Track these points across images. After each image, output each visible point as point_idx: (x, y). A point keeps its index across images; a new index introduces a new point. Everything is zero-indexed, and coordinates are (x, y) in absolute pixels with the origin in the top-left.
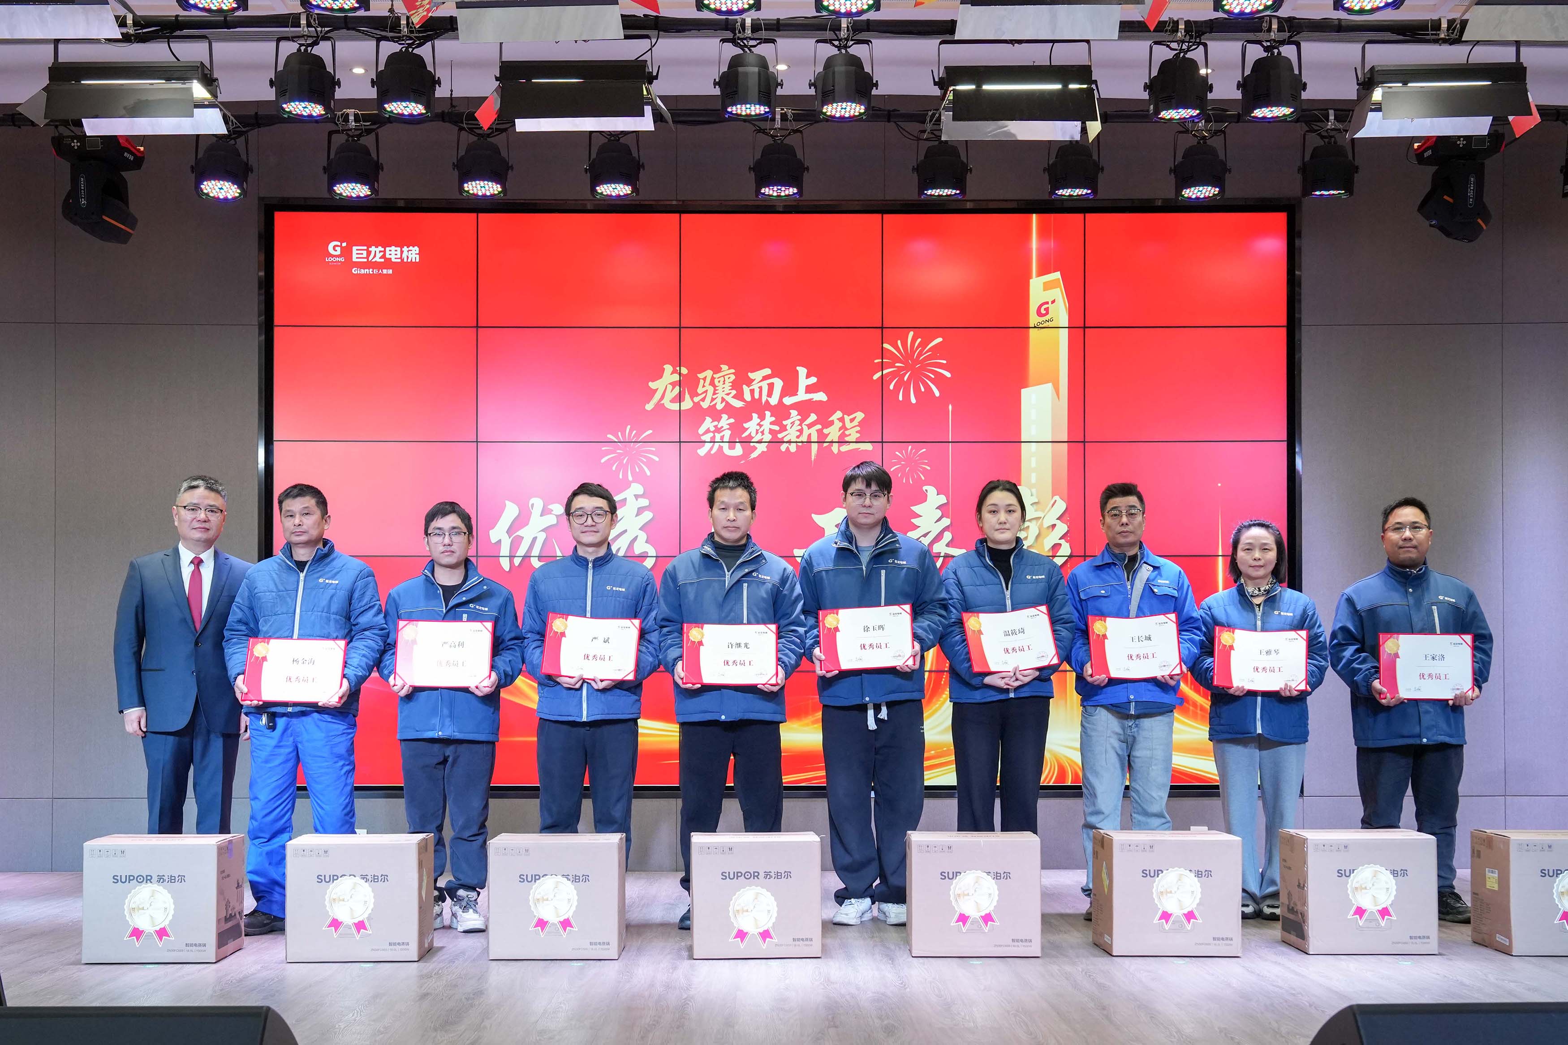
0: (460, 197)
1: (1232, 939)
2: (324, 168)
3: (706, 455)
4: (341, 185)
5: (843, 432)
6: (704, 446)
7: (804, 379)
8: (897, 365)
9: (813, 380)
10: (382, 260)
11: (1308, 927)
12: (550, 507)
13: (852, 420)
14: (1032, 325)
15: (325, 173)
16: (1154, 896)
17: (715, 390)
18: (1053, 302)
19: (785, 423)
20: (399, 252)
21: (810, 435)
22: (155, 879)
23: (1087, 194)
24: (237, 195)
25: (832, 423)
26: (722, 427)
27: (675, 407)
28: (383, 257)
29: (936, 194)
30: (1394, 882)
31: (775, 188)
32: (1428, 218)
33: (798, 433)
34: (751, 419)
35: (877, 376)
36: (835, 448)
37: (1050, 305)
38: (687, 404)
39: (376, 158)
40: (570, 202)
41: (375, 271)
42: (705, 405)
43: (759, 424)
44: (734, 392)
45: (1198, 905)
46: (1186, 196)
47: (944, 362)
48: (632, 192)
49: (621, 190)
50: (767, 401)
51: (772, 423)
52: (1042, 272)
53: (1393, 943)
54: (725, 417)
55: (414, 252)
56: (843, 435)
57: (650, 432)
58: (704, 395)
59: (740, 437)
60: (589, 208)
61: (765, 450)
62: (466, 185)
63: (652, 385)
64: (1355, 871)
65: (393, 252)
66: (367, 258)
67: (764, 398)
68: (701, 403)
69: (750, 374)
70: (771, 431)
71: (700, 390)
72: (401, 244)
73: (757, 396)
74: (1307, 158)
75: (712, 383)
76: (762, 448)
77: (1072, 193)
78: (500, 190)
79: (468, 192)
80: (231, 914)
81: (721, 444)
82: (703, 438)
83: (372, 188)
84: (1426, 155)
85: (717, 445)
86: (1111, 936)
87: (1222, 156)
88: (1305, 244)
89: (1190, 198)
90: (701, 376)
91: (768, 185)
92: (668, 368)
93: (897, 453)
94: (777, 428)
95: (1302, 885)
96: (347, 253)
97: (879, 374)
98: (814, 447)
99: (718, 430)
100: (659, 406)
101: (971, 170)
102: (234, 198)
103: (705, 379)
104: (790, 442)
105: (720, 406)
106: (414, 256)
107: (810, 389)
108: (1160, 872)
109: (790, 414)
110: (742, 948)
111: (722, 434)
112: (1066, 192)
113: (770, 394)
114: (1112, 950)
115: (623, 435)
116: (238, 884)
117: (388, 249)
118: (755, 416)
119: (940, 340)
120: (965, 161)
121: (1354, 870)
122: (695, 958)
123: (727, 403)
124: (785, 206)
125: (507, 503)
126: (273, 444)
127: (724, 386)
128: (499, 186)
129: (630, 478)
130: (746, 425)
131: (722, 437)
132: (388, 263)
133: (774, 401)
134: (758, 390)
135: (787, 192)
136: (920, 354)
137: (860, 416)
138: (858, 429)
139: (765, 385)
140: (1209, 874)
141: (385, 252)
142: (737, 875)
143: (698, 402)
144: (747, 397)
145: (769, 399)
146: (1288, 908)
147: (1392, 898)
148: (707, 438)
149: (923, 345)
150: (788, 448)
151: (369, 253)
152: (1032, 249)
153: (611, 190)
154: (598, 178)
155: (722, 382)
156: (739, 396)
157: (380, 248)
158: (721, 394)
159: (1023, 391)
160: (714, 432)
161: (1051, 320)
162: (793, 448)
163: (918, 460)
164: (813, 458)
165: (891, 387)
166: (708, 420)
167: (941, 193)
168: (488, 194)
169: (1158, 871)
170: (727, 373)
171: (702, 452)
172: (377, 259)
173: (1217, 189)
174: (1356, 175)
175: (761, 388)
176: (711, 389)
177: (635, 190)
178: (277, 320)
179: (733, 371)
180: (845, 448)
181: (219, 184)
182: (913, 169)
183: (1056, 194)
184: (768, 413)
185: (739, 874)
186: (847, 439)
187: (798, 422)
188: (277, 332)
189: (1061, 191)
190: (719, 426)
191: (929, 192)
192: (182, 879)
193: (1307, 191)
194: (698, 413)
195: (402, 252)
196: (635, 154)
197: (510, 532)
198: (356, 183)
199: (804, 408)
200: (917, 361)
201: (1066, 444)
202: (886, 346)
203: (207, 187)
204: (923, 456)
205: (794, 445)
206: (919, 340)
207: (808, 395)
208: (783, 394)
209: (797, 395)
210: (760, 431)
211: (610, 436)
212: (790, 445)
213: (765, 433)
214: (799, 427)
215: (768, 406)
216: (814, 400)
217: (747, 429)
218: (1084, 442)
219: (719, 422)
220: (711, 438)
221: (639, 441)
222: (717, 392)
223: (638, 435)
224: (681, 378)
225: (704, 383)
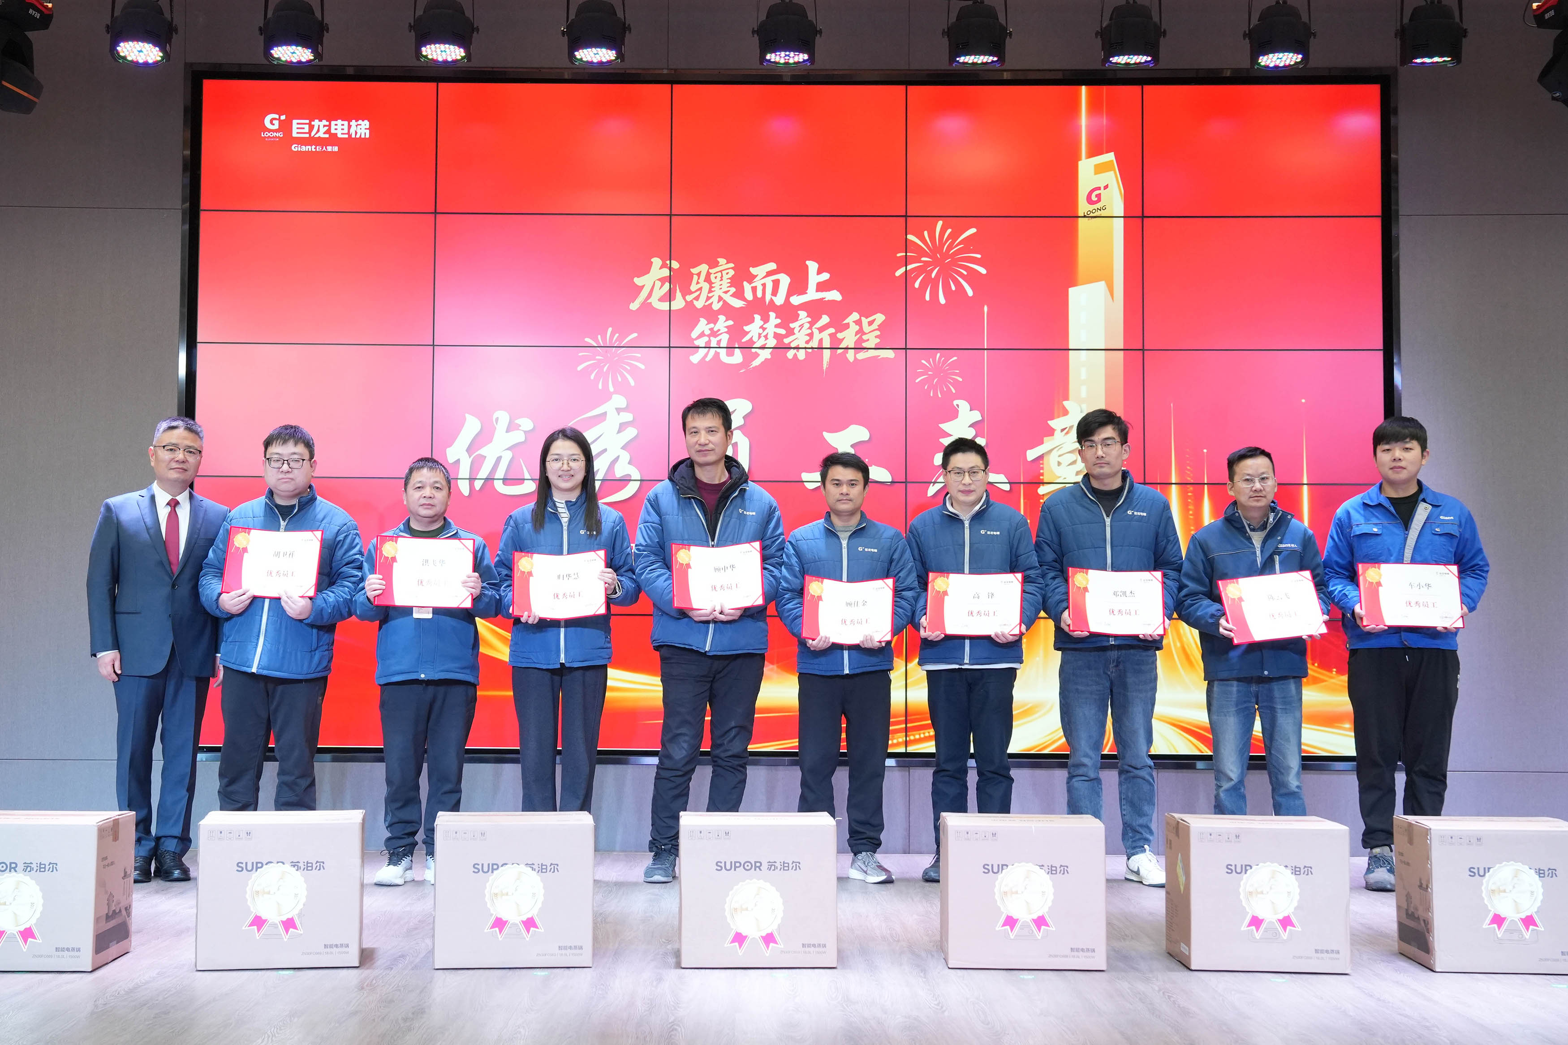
0: (417, 64)
1: (1338, 952)
2: (260, 29)
3: (700, 362)
4: (279, 48)
5: (861, 337)
6: (697, 352)
7: (815, 275)
8: (923, 259)
9: (825, 276)
10: (327, 136)
11: (1433, 938)
12: (517, 421)
13: (870, 323)
14: (1081, 214)
15: (262, 34)
16: (1241, 897)
17: (711, 287)
18: (1106, 187)
19: (792, 325)
20: (346, 127)
21: (821, 341)
22: (21, 867)
23: (1146, 62)
24: (159, 59)
25: (847, 326)
26: (719, 330)
27: (665, 306)
28: (328, 132)
29: (970, 62)
30: (1540, 884)
31: (783, 54)
32: (1550, 89)
33: (808, 338)
34: (752, 321)
35: (900, 272)
36: (851, 355)
37: (1102, 191)
38: (678, 303)
39: (320, 18)
40: (544, 70)
41: (319, 148)
42: (699, 304)
43: (761, 327)
44: (733, 290)
45: (1296, 909)
46: (1263, 64)
47: (979, 256)
48: (617, 58)
49: (602, 55)
50: (772, 301)
51: (777, 326)
52: (1093, 153)
53: (1541, 960)
54: (722, 318)
55: (363, 127)
56: (860, 340)
57: (635, 335)
58: (698, 293)
59: (739, 341)
60: (566, 77)
61: (769, 357)
62: (423, 49)
63: (638, 281)
64: (1491, 870)
65: (339, 127)
66: (310, 132)
67: (768, 297)
68: (695, 302)
69: (751, 269)
70: (776, 336)
71: (694, 287)
72: (348, 116)
73: (759, 294)
74: (1406, 20)
75: (708, 279)
76: (765, 355)
77: (1129, 61)
78: (463, 54)
79: (426, 57)
80: (114, 911)
81: (718, 350)
82: (697, 343)
83: (315, 52)
84: (1547, 16)
85: (712, 351)
86: (1188, 944)
87: (1305, 18)
88: (1403, 121)
89: (1267, 67)
90: (694, 271)
91: (774, 51)
92: (657, 262)
93: (923, 362)
94: (782, 331)
95: (1424, 886)
96: (285, 127)
97: (903, 270)
98: (827, 354)
99: (714, 333)
100: (646, 305)
101: (1011, 33)
102: (156, 63)
103: (699, 274)
104: (797, 348)
105: (716, 306)
106: (363, 131)
107: (821, 287)
108: (1248, 868)
109: (799, 315)
110: (740, 955)
111: (718, 338)
112: (1122, 60)
113: (775, 292)
114: (1190, 963)
115: (604, 338)
116: (125, 873)
117: (333, 123)
118: (757, 317)
119: (973, 231)
120: (1003, 22)
121: (1489, 869)
122: (683, 967)
123: (725, 302)
124: (793, 76)
125: (467, 416)
126: (196, 347)
127: (721, 283)
128: (462, 50)
129: (611, 389)
130: (746, 328)
131: (719, 342)
132: (333, 139)
133: (779, 300)
134: (762, 287)
135: (796, 59)
136: (950, 247)
137: (880, 318)
138: (878, 333)
139: (769, 282)
140: (1308, 870)
141: (329, 126)
142: (735, 865)
143: (692, 302)
144: (749, 296)
145: (773, 298)
146: (1407, 914)
147: (1538, 904)
148: (701, 342)
149: (954, 236)
150: (795, 355)
151: (311, 128)
152: (1081, 126)
153: (593, 55)
154: (577, 43)
155: (719, 278)
156: (739, 295)
157: (325, 122)
158: (717, 292)
159: (1070, 289)
160: (709, 336)
161: (1104, 208)
162: (801, 355)
163: (948, 369)
164: (825, 366)
165: (917, 285)
166: (703, 321)
167: (975, 61)
168: (450, 59)
169: (1246, 866)
170: (725, 268)
172: (321, 134)
173: (1300, 56)
174: (1464, 40)
175: (764, 285)
176: (706, 286)
177: (620, 55)
178: (204, 204)
179: (732, 265)
180: (862, 355)
181: (139, 45)
182: (944, 32)
183: (1111, 62)
184: (772, 315)
185: (738, 865)
186: (865, 345)
187: (808, 325)
188: (204, 217)
189: (1116, 58)
190: (715, 329)
191: (962, 59)
192: (53, 866)
193: (1406, 58)
194: (691, 314)
195: (350, 127)
196: (620, 14)
197: (470, 450)
198: (297, 46)
199: (815, 309)
200: (946, 255)
201: (1122, 352)
202: (910, 237)
203: (124, 50)
204: (953, 365)
205: (802, 352)
206: (949, 231)
207: (819, 293)
208: (790, 293)
209: (807, 293)
210: (762, 335)
211: (588, 340)
212: (798, 351)
213: (768, 337)
214: (810, 331)
215: (772, 306)
216: (826, 299)
217: (748, 333)
218: (1143, 350)
219: (715, 324)
220: (706, 343)
221: (621, 345)
222: (713, 289)
223: (621, 339)
224: (672, 274)
225: (699, 279)
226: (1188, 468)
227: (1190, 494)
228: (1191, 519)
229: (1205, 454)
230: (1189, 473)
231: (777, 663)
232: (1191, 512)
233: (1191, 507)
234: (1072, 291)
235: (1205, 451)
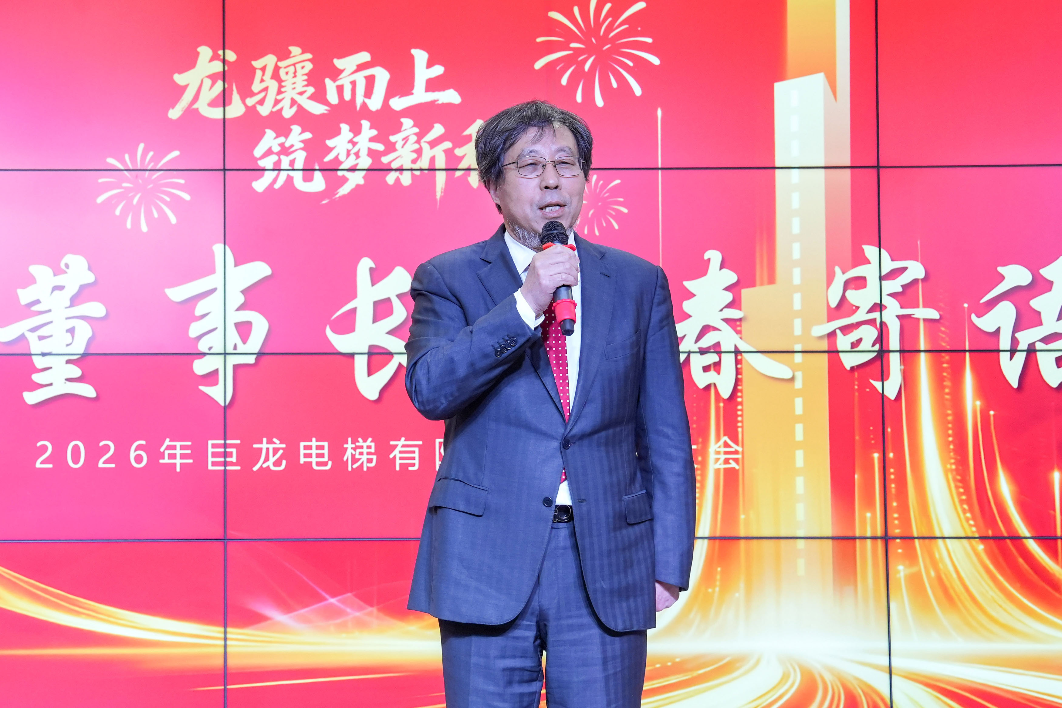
3: (266, 189)
6: (262, 176)
7: (423, 68)
8: (573, 45)
9: (438, 70)
17: (280, 87)
19: (393, 138)
21: (433, 159)
25: (469, 139)
26: (292, 146)
27: (216, 113)
33: (415, 156)
34: (337, 132)
35: (540, 63)
36: (474, 179)
38: (236, 109)
42: (264, 111)
43: (351, 141)
44: (311, 90)
47: (649, 40)
50: (364, 105)
51: (372, 140)
54: (296, 129)
57: (176, 153)
58: (263, 95)
59: (321, 162)
61: (362, 182)
63: (180, 79)
67: (360, 99)
68: (259, 108)
69: (336, 62)
70: (371, 153)
71: (256, 86)
75: (276, 75)
76: (356, 179)
81: (292, 173)
82: (262, 163)
85: (283, 174)
90: (257, 64)
92: (205, 52)
94: (380, 147)
97: (544, 60)
98: (441, 177)
99: (285, 150)
100: (191, 112)
103: (263, 69)
104: (401, 170)
105: (288, 113)
107: (432, 85)
109: (401, 124)
111: (291, 157)
113: (369, 93)
115: (133, 158)
118: (345, 128)
119: (641, 5)
123: (300, 107)
127: (295, 80)
129: (144, 229)
130: (330, 143)
131: (292, 162)
133: (375, 104)
134: (350, 86)
136: (610, 28)
139: (360, 78)
143: (254, 107)
144: (333, 98)
145: (367, 101)
148: (268, 163)
149: (615, 13)
150: (398, 180)
155: (291, 74)
156: (319, 96)
158: (289, 93)
159: (776, 85)
160: (278, 154)
162: (406, 179)
163: (608, 197)
164: (439, 194)
165: (564, 81)
166: (270, 134)
170: (300, 60)
171: (260, 185)
175: (354, 83)
176: (273, 86)
179: (309, 56)
184: (365, 124)
187: (414, 138)
190: (287, 145)
194: (253, 124)
199: (424, 115)
200: (604, 40)
201: (848, 170)
202: (554, 15)
204: (615, 191)
205: (407, 175)
206: (608, 6)
207: (430, 94)
208: (391, 92)
209: (412, 94)
210: (352, 152)
211: (112, 161)
212: (401, 174)
213: (360, 154)
214: (417, 146)
215: (365, 112)
216: (440, 102)
217: (331, 150)
218: (878, 167)
219: (287, 137)
220: (275, 164)
221: (158, 167)
222: (283, 90)
223: (156, 159)
224: (226, 68)
225: (263, 75)
226: (943, 329)
227: (945, 365)
228: (947, 400)
229: (966, 309)
230: (944, 336)
231: (378, 603)
232: (947, 390)
233: (947, 383)
234: (778, 87)
235: (966, 305)
